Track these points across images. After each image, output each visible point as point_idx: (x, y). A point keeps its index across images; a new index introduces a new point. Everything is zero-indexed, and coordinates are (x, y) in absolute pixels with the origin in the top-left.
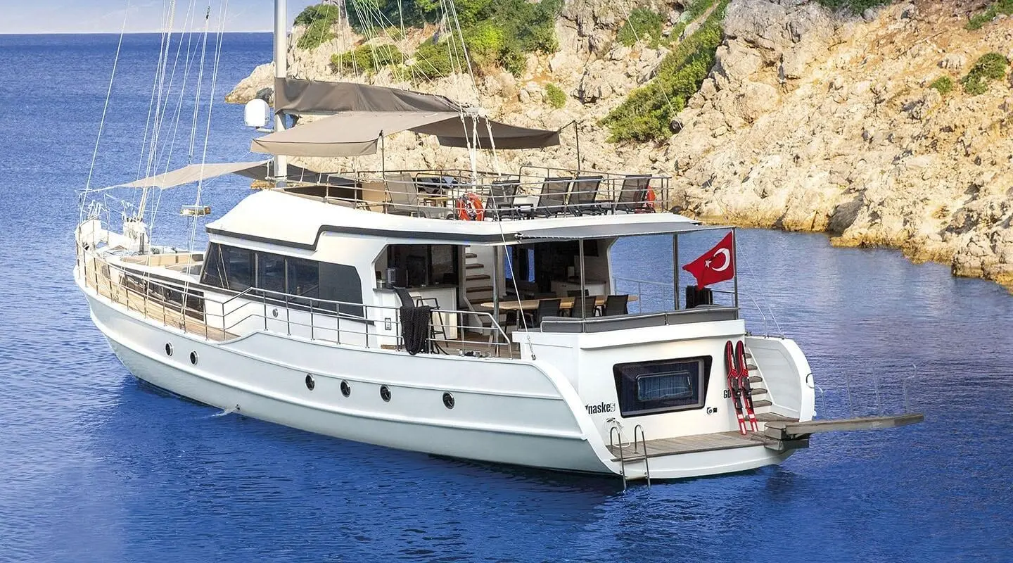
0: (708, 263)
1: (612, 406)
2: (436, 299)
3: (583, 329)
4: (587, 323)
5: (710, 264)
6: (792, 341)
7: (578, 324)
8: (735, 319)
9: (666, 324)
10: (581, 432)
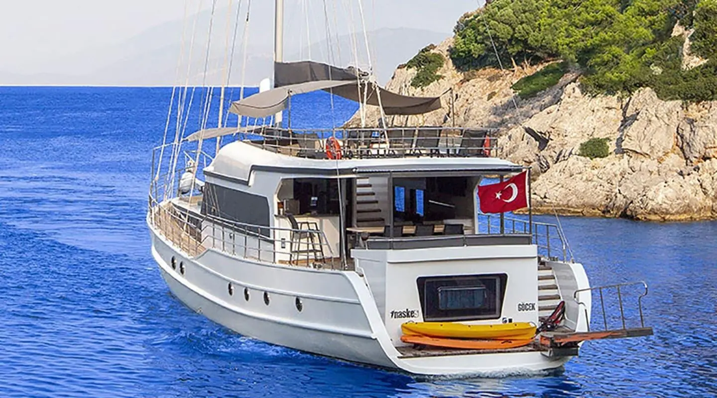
0: (498, 195)
1: (415, 312)
2: (316, 224)
3: (391, 246)
4: (394, 242)
5: (500, 196)
6: (580, 265)
7: (387, 242)
8: (529, 244)
9: (463, 245)
10: (372, 332)
